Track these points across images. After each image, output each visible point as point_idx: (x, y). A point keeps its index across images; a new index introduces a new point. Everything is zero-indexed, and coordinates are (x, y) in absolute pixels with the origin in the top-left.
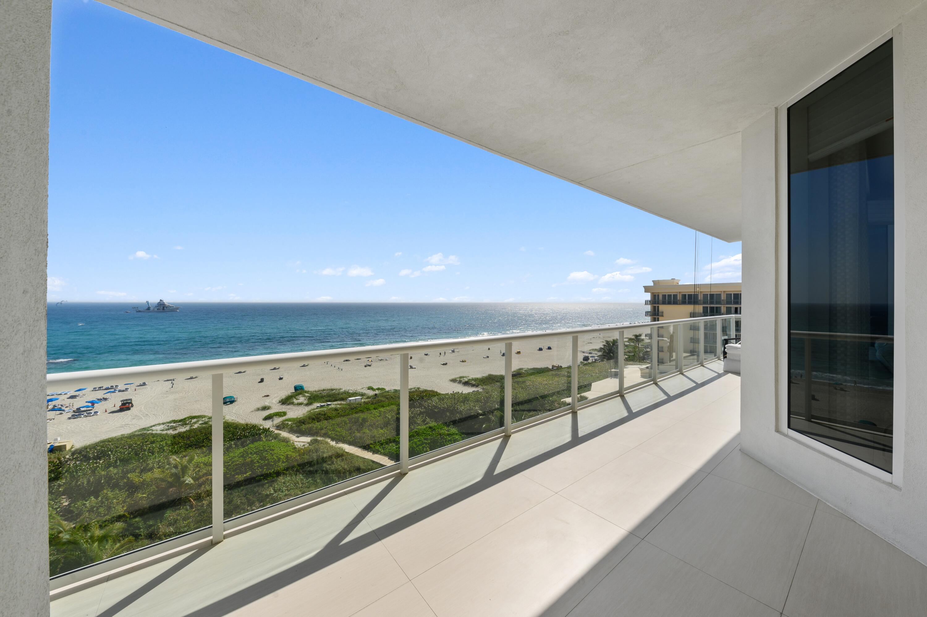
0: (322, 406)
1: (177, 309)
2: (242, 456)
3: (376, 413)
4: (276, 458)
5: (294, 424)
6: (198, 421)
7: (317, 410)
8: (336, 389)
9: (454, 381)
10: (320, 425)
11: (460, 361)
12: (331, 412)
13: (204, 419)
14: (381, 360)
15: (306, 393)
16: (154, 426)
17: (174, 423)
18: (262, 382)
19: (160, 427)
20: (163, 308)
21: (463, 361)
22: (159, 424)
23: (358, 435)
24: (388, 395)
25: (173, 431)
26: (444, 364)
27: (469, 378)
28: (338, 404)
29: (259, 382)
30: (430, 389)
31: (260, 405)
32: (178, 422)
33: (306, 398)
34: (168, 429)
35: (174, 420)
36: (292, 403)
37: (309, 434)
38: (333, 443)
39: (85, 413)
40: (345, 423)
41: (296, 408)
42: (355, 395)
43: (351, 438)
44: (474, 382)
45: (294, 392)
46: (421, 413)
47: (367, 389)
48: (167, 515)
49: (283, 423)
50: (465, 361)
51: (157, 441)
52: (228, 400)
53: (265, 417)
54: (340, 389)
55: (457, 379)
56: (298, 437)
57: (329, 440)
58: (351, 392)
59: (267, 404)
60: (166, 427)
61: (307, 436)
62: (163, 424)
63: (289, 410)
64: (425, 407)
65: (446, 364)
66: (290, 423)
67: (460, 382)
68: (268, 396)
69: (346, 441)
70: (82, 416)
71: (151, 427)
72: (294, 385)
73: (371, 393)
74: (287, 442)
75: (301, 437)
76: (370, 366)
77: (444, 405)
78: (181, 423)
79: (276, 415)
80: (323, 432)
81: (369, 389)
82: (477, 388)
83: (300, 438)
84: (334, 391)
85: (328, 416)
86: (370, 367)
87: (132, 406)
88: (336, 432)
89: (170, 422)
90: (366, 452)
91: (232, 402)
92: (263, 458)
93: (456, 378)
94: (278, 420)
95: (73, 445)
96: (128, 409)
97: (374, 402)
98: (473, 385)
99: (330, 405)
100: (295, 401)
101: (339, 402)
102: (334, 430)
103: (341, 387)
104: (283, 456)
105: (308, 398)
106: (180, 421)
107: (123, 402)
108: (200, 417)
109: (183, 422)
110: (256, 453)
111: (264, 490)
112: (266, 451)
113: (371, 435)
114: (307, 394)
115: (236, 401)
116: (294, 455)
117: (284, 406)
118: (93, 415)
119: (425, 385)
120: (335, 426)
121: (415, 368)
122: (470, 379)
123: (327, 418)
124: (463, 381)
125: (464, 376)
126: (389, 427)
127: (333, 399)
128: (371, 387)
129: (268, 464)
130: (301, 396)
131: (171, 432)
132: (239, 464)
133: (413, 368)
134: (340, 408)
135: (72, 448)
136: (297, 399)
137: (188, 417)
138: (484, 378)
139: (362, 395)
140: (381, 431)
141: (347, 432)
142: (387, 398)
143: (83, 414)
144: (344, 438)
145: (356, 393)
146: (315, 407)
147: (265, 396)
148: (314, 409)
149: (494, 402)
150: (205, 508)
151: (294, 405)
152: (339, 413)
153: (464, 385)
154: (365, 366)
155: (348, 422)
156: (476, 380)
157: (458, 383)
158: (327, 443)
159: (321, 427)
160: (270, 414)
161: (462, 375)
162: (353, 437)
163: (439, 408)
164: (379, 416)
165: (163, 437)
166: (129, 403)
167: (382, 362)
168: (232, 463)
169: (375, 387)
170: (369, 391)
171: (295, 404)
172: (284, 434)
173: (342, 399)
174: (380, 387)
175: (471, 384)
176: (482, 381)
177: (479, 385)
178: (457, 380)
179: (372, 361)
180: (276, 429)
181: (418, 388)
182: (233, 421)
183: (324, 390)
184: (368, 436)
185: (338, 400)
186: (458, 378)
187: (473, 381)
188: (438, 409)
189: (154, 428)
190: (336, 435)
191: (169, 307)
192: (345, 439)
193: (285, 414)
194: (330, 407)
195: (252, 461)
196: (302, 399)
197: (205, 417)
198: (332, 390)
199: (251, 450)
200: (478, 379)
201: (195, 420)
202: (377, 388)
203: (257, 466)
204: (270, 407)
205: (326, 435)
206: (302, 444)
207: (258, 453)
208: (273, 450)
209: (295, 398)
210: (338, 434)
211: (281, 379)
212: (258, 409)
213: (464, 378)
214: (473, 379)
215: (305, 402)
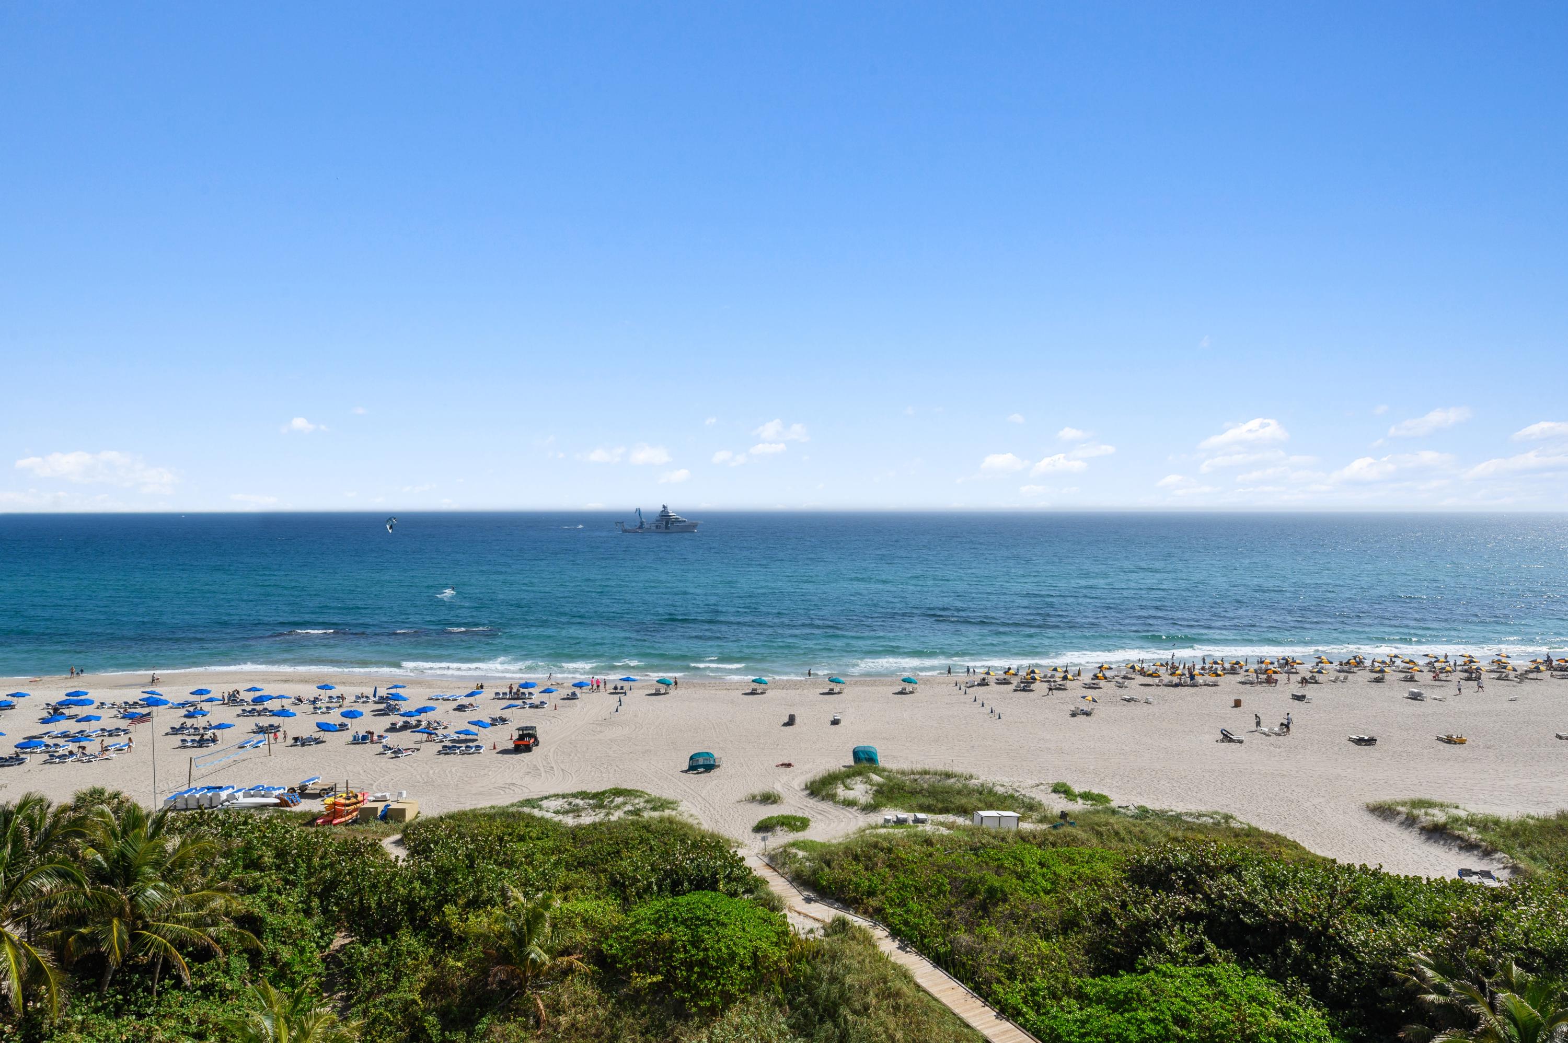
0: (900, 822)
1: (695, 526)
2: (656, 922)
3: (1040, 879)
4: (726, 951)
5: (810, 861)
6: (625, 804)
7: (883, 831)
8: (961, 776)
9: (1383, 812)
10: (869, 880)
11: (1439, 739)
12: (910, 847)
13: (637, 801)
14: (1128, 701)
15: (874, 773)
16: (546, 798)
17: (582, 799)
18: (792, 724)
19: (556, 803)
20: (667, 523)
21: (1449, 741)
22: (556, 796)
23: (964, 938)
24: (1107, 824)
25: (574, 817)
26: (1360, 741)
27: (1454, 812)
28: (942, 824)
29: (786, 725)
30: (1272, 830)
31: (759, 788)
32: (590, 799)
33: (869, 787)
34: (566, 812)
35: (585, 792)
36: (832, 797)
37: (837, 900)
38: (888, 946)
39: (463, 745)
40: (940, 891)
41: (837, 813)
42: (1008, 803)
43: (944, 944)
44: (1473, 834)
45: (853, 764)
46: (1191, 916)
47: (1050, 790)
48: (480, 1026)
49: (785, 851)
50: (1462, 742)
51: (531, 838)
52: (701, 762)
53: (758, 826)
54: (971, 777)
55: (1400, 808)
56: (808, 900)
57: (880, 933)
58: (1000, 790)
59: (778, 788)
60: (566, 806)
61: (831, 905)
62: (564, 796)
63: (819, 817)
64: (1207, 897)
65: (1371, 741)
66: (801, 854)
67: (1410, 822)
68: (789, 765)
69: (927, 948)
70: (458, 751)
71: (541, 799)
72: (855, 746)
73: (1057, 805)
74: (773, 909)
75: (815, 901)
76: (1088, 714)
77: (1281, 906)
78: (595, 801)
79: (783, 824)
80: (873, 902)
81: (1055, 791)
82: (1485, 861)
83: (814, 905)
84: (952, 780)
85: (898, 857)
86: (1089, 718)
87: (536, 743)
88: (907, 912)
89: (575, 796)
90: (979, 1003)
91: (709, 768)
92: (696, 942)
93: (1398, 804)
94: (780, 839)
95: (419, 813)
96: (528, 749)
97: (1051, 838)
98: (1469, 847)
99: (923, 821)
100: (841, 792)
101: (950, 818)
102: (903, 904)
103: (974, 772)
104: (745, 948)
105: (875, 788)
106: (595, 796)
107: (521, 732)
108: (632, 795)
109: (599, 799)
110: (684, 922)
111: (686, 1032)
112: (708, 923)
113: (1003, 951)
114: (876, 778)
115: (718, 766)
116: (775, 954)
117: (812, 802)
118: (473, 753)
119: (1261, 810)
120: (908, 895)
121: (1241, 742)
122: (1456, 820)
123: (894, 863)
124: (1425, 820)
125: (1436, 798)
126: (1073, 938)
127: (940, 805)
128: (1064, 785)
129: (703, 963)
130: (859, 779)
131: (570, 821)
132: (644, 941)
133: (1231, 740)
134: (942, 839)
135: (417, 817)
136: (847, 788)
137: (610, 791)
138: (1531, 822)
139: (1031, 807)
140: (1043, 944)
141: (937, 922)
142: (1099, 834)
143: (459, 748)
144: (925, 937)
145: (1012, 797)
146: (881, 821)
147: (782, 765)
148: (876, 827)
149: (1510, 947)
150: (559, 1036)
151: (835, 802)
152: (931, 855)
153: (1428, 839)
154: (1074, 715)
155: (948, 887)
156: (1484, 825)
157: (1402, 823)
158: (868, 941)
159: (870, 886)
160: (770, 819)
161: (1426, 796)
162: (950, 942)
163: (1260, 914)
164: (1047, 892)
165: (547, 829)
166: (530, 736)
167: (1131, 708)
168: (635, 933)
169: (1077, 789)
170: (1054, 796)
171: (838, 802)
172: (778, 885)
173: (963, 811)
174: (1095, 791)
175: (1459, 838)
176: (1515, 834)
177: (1495, 850)
178: (1398, 813)
179: (1094, 701)
180: (768, 865)
181: (1227, 818)
182: (690, 821)
183: (926, 772)
184: (995, 952)
185: (953, 810)
186: (1404, 804)
187: (1470, 829)
188: (1257, 914)
189: (545, 803)
190: (906, 923)
191: (677, 521)
192: (926, 941)
193: (803, 824)
194: (920, 827)
195: (673, 942)
196: (859, 791)
197: (640, 796)
198: (948, 776)
199: (678, 910)
200: (1497, 822)
201: (619, 800)
202: (1082, 791)
203: (681, 959)
204: (779, 797)
205: (878, 915)
206: (810, 924)
207: (689, 923)
208: (724, 925)
209: (843, 783)
210: (912, 919)
211: (835, 722)
212: (753, 799)
213: (1435, 811)
214: (1471, 822)
215: (864, 799)
